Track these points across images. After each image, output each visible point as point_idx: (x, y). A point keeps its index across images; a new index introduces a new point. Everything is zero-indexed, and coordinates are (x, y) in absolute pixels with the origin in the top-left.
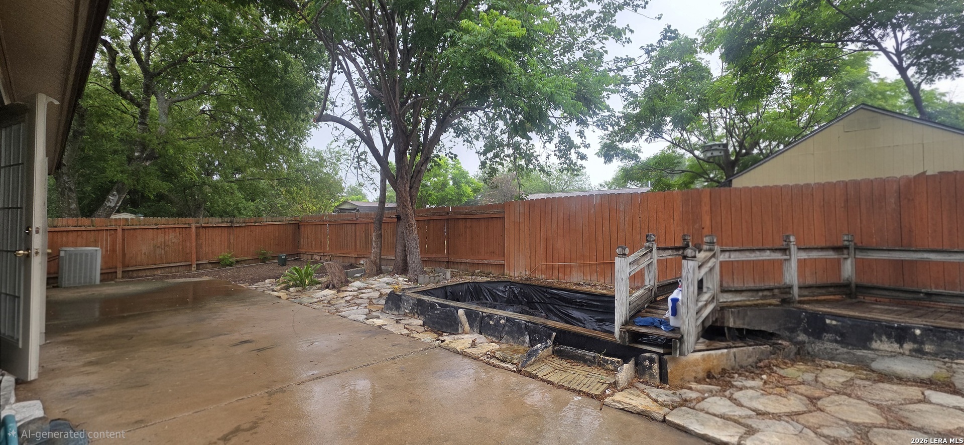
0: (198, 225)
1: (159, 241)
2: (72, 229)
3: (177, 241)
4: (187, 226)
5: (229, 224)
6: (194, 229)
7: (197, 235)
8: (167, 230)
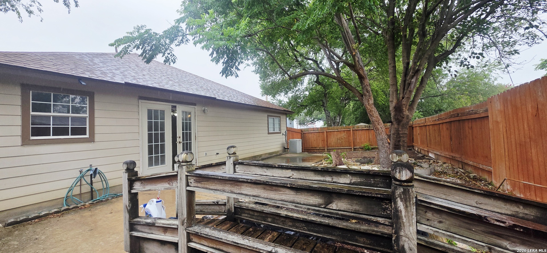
0: (354, 129)
1: (339, 136)
2: (312, 132)
3: (346, 137)
4: (349, 130)
5: (368, 128)
6: (351, 131)
7: (354, 134)
8: (342, 132)
